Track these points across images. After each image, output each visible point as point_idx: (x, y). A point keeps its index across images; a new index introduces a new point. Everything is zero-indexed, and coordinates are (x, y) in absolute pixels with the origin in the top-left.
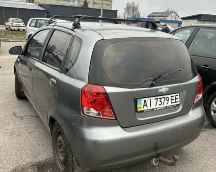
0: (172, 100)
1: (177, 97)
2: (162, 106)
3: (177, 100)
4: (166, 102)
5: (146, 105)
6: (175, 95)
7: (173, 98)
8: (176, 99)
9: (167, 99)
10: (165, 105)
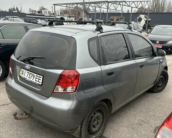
0: (36, 78)
1: (40, 78)
2: (30, 79)
3: (39, 81)
4: (32, 78)
5: (23, 74)
6: (39, 76)
7: (37, 77)
8: (39, 79)
9: (34, 76)
10: (31, 80)
